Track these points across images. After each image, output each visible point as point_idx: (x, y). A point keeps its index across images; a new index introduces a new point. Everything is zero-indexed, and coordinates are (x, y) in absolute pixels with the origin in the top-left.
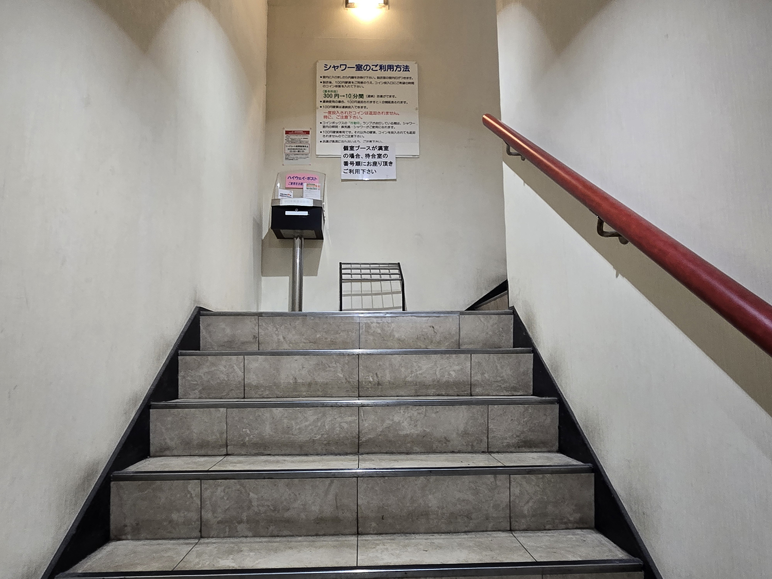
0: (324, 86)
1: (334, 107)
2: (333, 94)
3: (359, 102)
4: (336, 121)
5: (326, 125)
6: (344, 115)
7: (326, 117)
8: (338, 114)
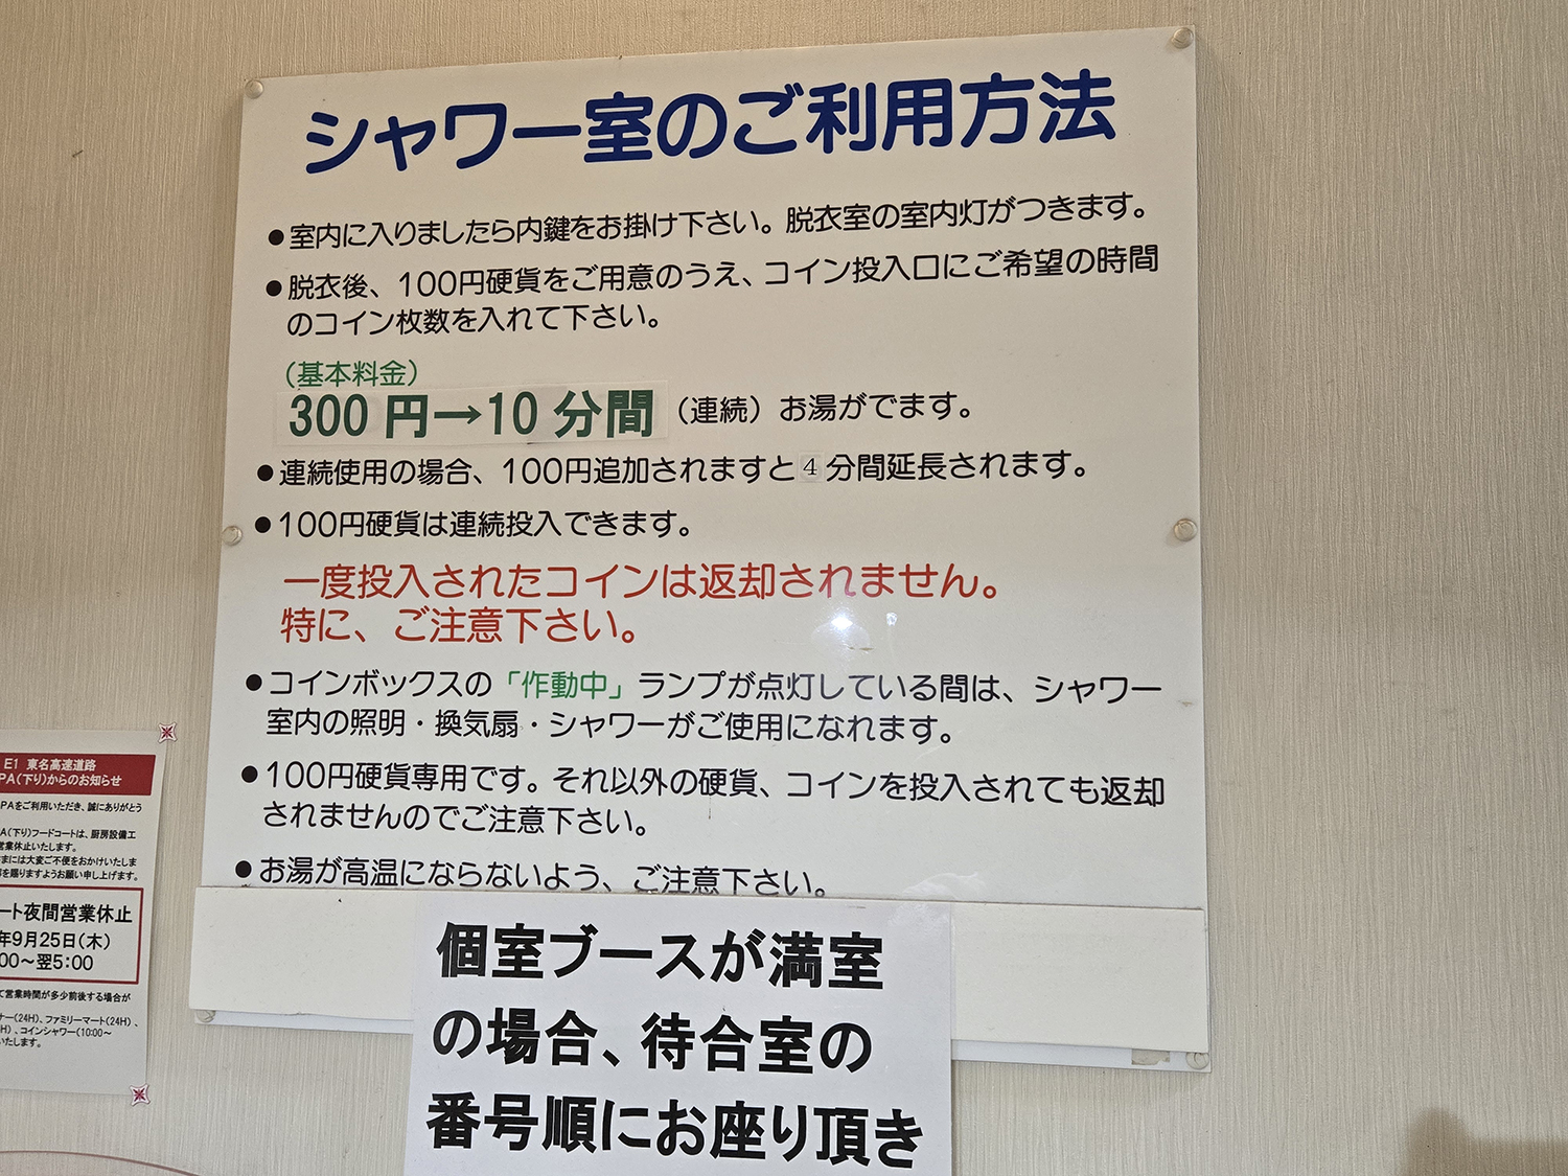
0: (298, 325)
1: (379, 523)
2: (377, 395)
3: (606, 473)
4: (397, 660)
5: (298, 701)
6: (468, 603)
7: (297, 622)
8: (412, 598)
